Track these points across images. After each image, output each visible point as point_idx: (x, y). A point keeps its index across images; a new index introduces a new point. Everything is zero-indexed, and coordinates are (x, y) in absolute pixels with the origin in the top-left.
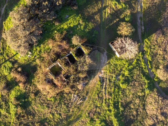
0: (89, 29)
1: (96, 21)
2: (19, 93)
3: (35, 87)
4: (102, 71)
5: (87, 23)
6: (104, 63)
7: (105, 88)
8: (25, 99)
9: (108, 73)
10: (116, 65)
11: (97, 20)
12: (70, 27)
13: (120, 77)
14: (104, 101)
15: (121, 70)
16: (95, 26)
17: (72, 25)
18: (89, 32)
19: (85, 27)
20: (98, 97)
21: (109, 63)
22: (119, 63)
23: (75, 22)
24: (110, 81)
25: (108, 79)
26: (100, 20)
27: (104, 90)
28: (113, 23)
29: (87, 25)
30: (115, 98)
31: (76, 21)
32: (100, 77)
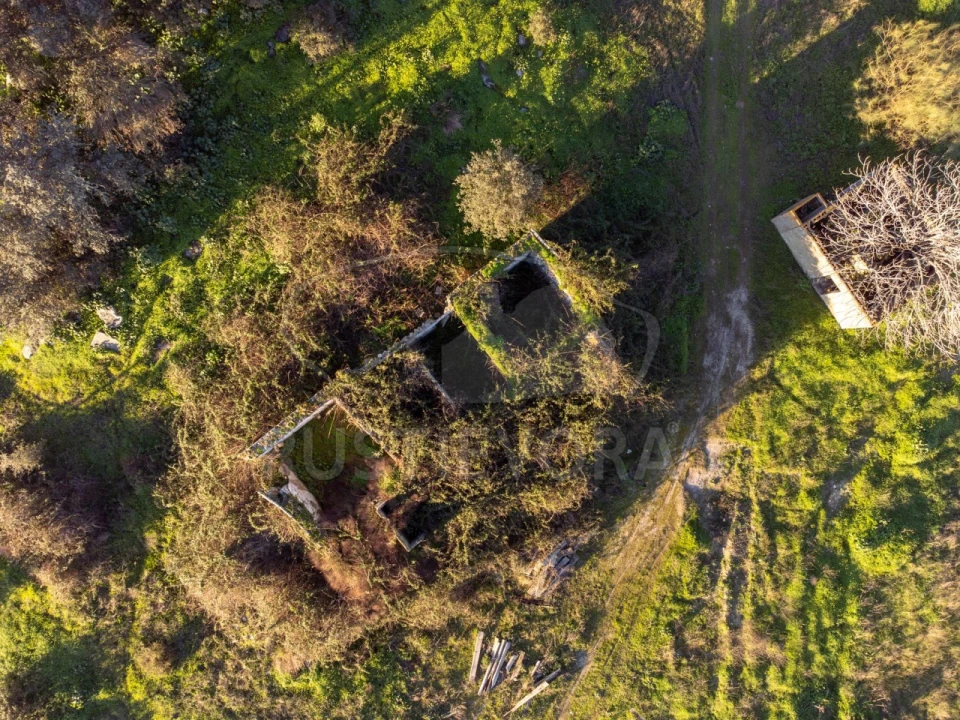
0: (605, 96)
1: (668, 20)
2: (41, 646)
3: (173, 593)
4: (714, 446)
5: (590, 36)
6: (729, 378)
7: (736, 581)
8: (88, 686)
9: (760, 461)
10: (825, 392)
11: (678, 13)
12: (444, 74)
13: (857, 488)
14: (723, 678)
15: (866, 430)
16: (659, 68)
17: (459, 64)
18: (609, 120)
19: (577, 76)
20: (680, 647)
21: (772, 377)
22: (845, 375)
23: (485, 28)
24: (773, 525)
25: (760, 503)
26: (699, 16)
27: (721, 594)
28: (808, 38)
29: (591, 54)
30: (807, 658)
31: (498, 25)
32: (692, 495)
